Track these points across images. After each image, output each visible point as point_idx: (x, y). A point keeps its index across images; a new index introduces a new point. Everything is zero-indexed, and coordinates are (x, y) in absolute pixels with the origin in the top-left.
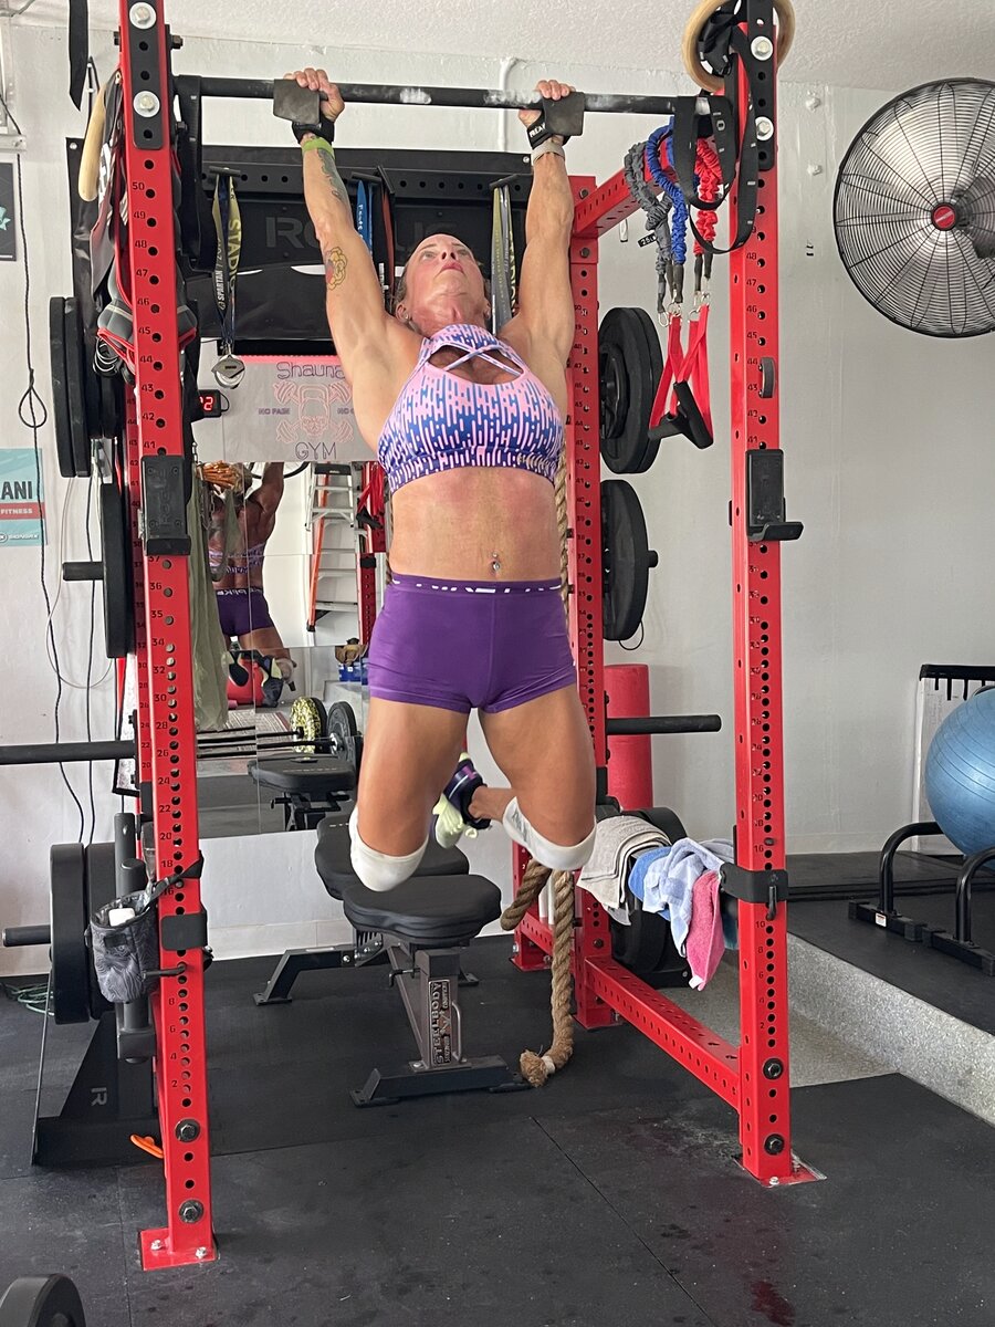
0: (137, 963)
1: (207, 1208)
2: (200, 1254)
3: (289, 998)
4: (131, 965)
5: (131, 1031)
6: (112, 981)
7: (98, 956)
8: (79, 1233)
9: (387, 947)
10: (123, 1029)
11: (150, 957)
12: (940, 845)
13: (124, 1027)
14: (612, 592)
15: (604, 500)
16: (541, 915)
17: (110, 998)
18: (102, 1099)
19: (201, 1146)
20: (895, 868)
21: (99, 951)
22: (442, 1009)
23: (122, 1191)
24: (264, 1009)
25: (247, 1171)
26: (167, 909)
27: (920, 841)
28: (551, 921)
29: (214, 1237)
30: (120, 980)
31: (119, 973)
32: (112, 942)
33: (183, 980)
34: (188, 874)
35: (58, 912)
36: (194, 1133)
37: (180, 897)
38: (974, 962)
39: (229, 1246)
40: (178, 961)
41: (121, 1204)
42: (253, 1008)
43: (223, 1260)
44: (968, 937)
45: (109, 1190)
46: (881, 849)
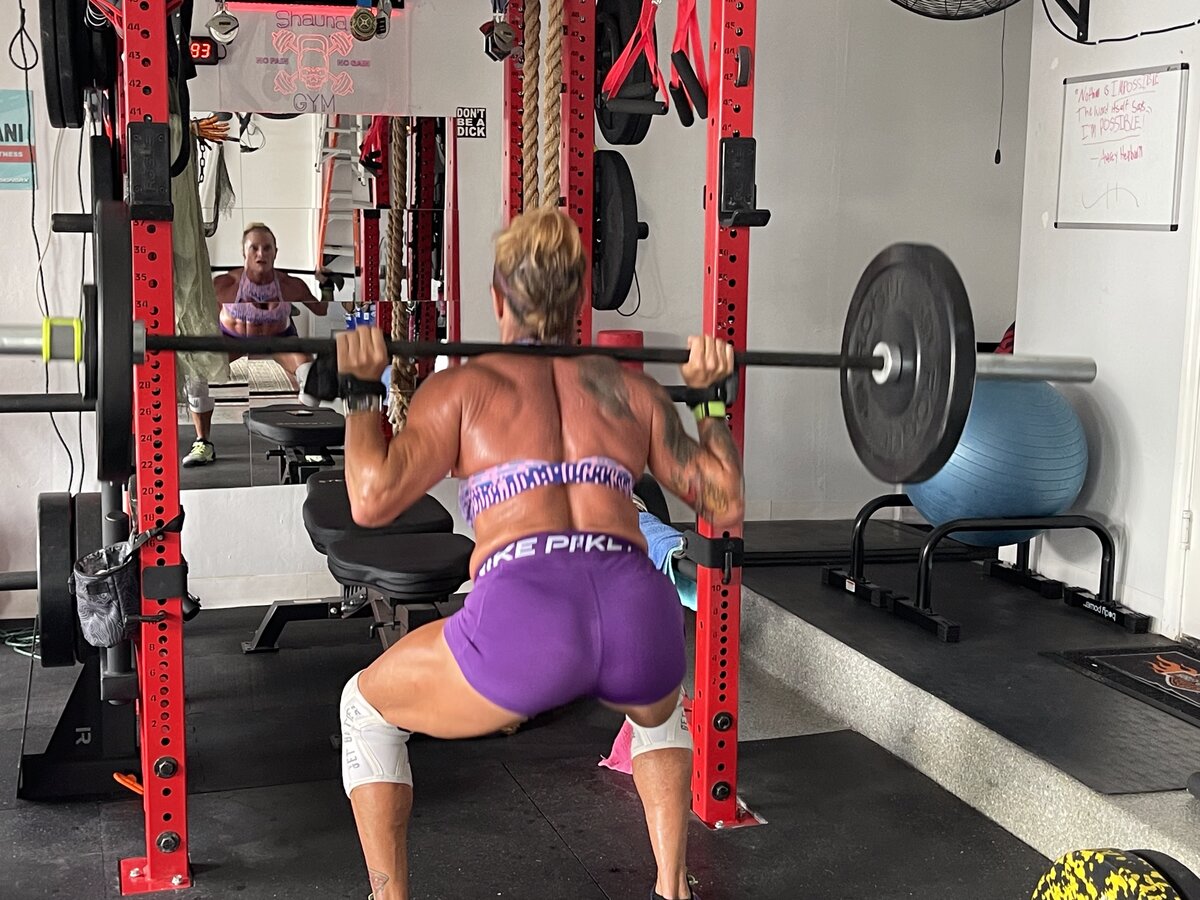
0: (119, 609)
1: (184, 838)
2: (176, 881)
3: (276, 646)
4: (113, 612)
5: (114, 674)
6: (96, 625)
7: (81, 603)
8: (61, 861)
9: (371, 601)
10: (106, 673)
11: (131, 603)
13: (108, 670)
14: (602, 261)
15: (598, 169)
17: (92, 642)
18: (86, 738)
19: (181, 780)
21: (82, 597)
23: (103, 824)
24: (252, 657)
25: (227, 810)
26: (150, 559)
27: (894, 511)
29: (190, 866)
30: (102, 626)
31: (101, 619)
32: (94, 589)
33: (163, 627)
34: (168, 528)
35: (46, 560)
36: (172, 770)
37: (161, 549)
38: (931, 628)
39: (204, 875)
40: (158, 609)
41: (103, 836)
42: (240, 656)
43: (199, 889)
44: (926, 604)
45: (92, 823)
46: (855, 517)
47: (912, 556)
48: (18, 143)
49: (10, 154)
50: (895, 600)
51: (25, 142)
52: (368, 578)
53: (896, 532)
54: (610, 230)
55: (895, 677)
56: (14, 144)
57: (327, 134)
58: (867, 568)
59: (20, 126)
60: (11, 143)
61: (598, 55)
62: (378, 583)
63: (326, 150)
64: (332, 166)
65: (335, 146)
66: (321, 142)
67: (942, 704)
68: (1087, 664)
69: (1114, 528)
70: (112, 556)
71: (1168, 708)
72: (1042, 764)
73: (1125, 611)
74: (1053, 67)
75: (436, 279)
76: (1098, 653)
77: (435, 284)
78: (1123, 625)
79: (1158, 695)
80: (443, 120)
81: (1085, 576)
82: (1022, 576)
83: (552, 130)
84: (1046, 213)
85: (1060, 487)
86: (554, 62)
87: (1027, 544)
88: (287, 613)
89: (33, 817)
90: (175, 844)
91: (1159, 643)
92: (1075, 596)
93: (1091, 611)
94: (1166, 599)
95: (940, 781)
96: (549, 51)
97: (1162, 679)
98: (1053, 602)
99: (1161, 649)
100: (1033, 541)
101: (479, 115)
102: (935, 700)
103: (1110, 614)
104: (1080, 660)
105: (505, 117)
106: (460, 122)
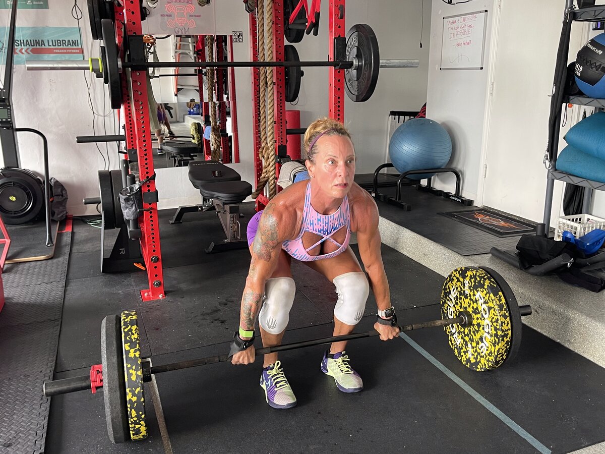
0: (136, 207)
1: (162, 282)
2: (160, 296)
3: (181, 221)
4: (134, 208)
5: (133, 230)
6: (128, 213)
7: (122, 205)
8: (120, 292)
9: (215, 205)
10: (130, 230)
11: (140, 205)
12: (393, 171)
13: (130, 228)
14: (288, 85)
15: (286, 52)
16: (265, 194)
17: (126, 218)
18: (123, 252)
19: (160, 263)
20: (378, 178)
21: (123, 203)
22: (234, 223)
23: (133, 280)
24: (173, 225)
25: (173, 274)
26: (145, 190)
27: (387, 169)
28: (268, 196)
29: (164, 291)
30: (130, 212)
31: (129, 210)
32: (127, 200)
33: (151, 213)
34: (151, 179)
35: (103, 193)
36: (157, 260)
37: (148, 186)
38: (401, 207)
39: (170, 294)
40: (149, 207)
41: (133, 283)
42: (168, 225)
43: (168, 298)
44: (399, 199)
45: (129, 279)
46: (374, 173)
47: (395, 184)
48: (77, 47)
49: (74, 51)
50: (389, 198)
51: (80, 46)
52: (215, 196)
53: (385, 177)
54: (291, 73)
55: (391, 222)
56: (75, 47)
57: (177, 44)
58: (379, 189)
59: (77, 41)
60: (74, 47)
61: (285, 11)
62: (219, 198)
63: (177, 51)
64: (179, 57)
65: (180, 49)
66: (174, 47)
67: (408, 230)
68: (453, 216)
69: (461, 171)
70: (132, 189)
71: (481, 228)
72: (442, 247)
73: (463, 199)
74: (439, 13)
75: (225, 94)
76: (456, 212)
77: (225, 96)
78: (463, 203)
79: (477, 224)
80: (225, 37)
81: (450, 188)
82: (429, 189)
83: (270, 38)
84: (437, 65)
85: (442, 159)
86: (270, 13)
87: (431, 178)
88: (184, 210)
89: (108, 278)
90: (160, 284)
91: (475, 209)
92: (447, 195)
93: (453, 199)
94: (478, 193)
95: (407, 255)
96: (268, 9)
97: (478, 220)
98: (439, 197)
99: (476, 210)
100: (432, 177)
101: (240, 34)
102: (405, 229)
103: (459, 200)
104: (451, 215)
105: (250, 34)
106: (233, 37)
